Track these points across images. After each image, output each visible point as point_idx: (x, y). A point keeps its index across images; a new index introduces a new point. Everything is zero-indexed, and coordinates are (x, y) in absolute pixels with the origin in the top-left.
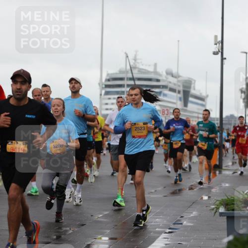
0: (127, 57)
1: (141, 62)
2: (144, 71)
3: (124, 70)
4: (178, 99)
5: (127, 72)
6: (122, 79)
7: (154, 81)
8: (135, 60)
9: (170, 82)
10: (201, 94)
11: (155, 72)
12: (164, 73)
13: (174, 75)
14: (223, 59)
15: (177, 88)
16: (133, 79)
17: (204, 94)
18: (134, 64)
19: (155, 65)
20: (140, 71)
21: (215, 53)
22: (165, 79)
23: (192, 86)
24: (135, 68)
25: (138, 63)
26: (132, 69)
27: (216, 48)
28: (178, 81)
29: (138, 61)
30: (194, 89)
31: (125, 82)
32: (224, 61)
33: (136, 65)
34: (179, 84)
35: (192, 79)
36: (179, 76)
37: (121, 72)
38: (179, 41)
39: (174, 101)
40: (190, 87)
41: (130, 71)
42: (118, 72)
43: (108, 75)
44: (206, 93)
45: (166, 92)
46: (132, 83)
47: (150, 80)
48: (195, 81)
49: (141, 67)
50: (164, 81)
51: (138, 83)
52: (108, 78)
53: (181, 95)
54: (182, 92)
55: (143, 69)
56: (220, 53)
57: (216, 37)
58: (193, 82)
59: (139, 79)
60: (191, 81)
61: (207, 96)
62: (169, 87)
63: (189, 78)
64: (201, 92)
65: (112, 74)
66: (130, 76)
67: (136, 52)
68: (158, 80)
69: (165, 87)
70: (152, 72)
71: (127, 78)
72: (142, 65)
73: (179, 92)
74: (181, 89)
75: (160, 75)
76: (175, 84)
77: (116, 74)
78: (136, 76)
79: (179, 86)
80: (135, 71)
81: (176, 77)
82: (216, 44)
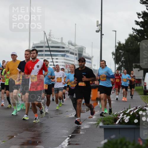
0: (45, 34)
1: (53, 37)
2: (55, 42)
3: (43, 41)
4: (75, 58)
5: (45, 43)
6: (42, 47)
7: (61, 48)
8: (50, 35)
9: (71, 49)
10: (89, 55)
11: (62, 43)
12: (67, 44)
13: (73, 44)
14: (102, 35)
15: (75, 52)
16: (48, 47)
17: (91, 56)
18: (49, 38)
19: (62, 38)
20: (53, 42)
21: (97, 31)
22: (68, 47)
23: (84, 51)
24: (50, 40)
25: (51, 37)
26: (48, 41)
27: (97, 28)
28: (76, 48)
29: (52, 36)
30: (85, 53)
31: (44, 49)
32: (103, 36)
33: (50, 39)
34: (76, 50)
35: (84, 47)
36: (76, 45)
37: (41, 43)
38: (76, 24)
39: (73, 60)
40: (82, 52)
41: (47, 42)
42: (40, 43)
43: (34, 44)
44: (92, 55)
45: (68, 54)
46: (48, 49)
47: (59, 47)
48: (85, 48)
49: (53, 40)
50: (67, 48)
51: (51, 49)
52: (34, 46)
53: (77, 56)
54: (77, 55)
55: (54, 41)
56: (100, 31)
57: (98, 22)
58: (84, 48)
59: (52, 47)
60: (83, 48)
61: (93, 57)
62: (70, 51)
63: (82, 46)
64: (89, 54)
65: (36, 44)
66: (47, 45)
67: (51, 31)
68: (63, 48)
69: (67, 51)
70: (60, 43)
71: (45, 46)
72: (54, 38)
73: (76, 55)
74: (77, 52)
75: (65, 44)
76: (73, 50)
77: (39, 44)
78: (50, 45)
79: (76, 51)
80: (50, 42)
81: (74, 46)
82: (98, 26)
